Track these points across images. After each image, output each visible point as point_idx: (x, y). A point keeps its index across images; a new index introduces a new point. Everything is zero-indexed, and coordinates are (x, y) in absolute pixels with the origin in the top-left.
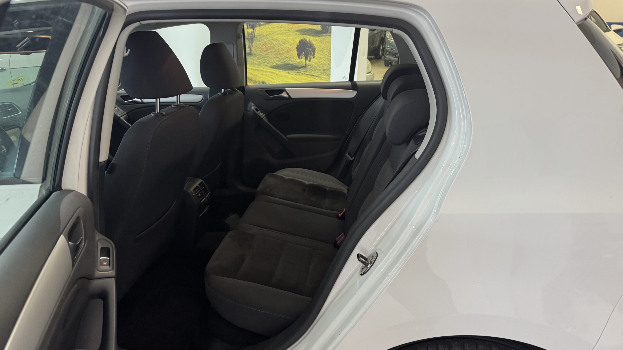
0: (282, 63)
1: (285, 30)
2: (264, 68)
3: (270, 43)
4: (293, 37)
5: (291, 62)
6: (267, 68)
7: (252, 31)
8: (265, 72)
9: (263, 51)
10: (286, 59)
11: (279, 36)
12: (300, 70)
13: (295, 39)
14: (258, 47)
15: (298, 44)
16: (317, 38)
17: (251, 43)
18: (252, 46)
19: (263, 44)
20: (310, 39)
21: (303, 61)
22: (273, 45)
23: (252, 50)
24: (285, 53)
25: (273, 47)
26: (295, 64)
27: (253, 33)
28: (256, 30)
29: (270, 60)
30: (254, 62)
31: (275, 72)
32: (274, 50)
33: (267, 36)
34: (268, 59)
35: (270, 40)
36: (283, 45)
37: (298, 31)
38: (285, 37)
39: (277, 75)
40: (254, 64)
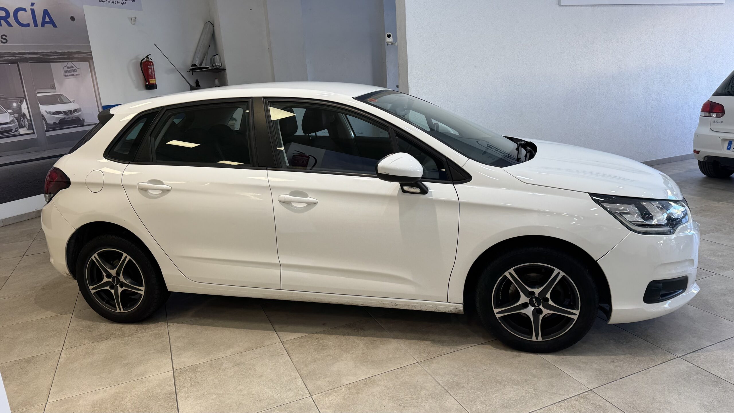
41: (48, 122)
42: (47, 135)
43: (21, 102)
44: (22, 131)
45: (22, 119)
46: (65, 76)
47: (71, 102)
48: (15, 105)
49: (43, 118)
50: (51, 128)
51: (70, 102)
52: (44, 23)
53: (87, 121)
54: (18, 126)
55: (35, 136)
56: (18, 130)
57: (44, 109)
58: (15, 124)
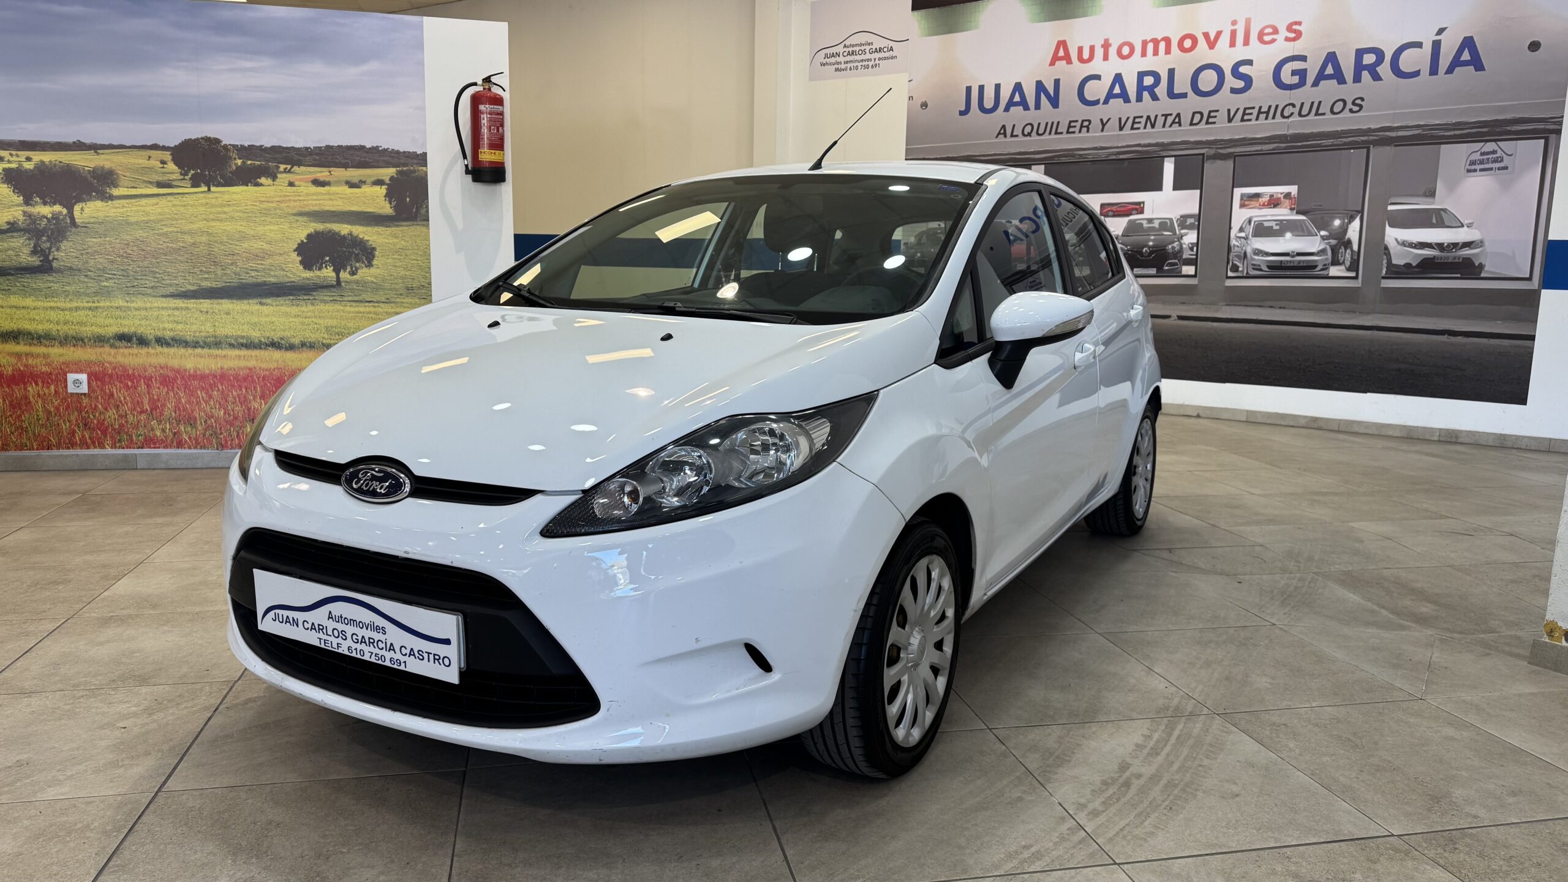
0: (229, 282)
1: (246, 213)
2: (127, 302)
3: (167, 240)
4: (282, 226)
5: (273, 280)
6: (150, 299)
7: (60, 213)
8: (137, 309)
9: (125, 260)
10: (248, 273)
11: (213, 224)
12: (315, 293)
13: (292, 231)
14: (95, 251)
15: (305, 241)
16: (380, 229)
17: (49, 238)
18: (53, 249)
19: (126, 242)
20: (351, 232)
21: (325, 274)
22: (181, 244)
23: (54, 259)
24: (243, 261)
25: (184, 249)
26: (294, 282)
27: (61, 217)
28: (82, 209)
29: (164, 280)
30: (67, 288)
31: (189, 305)
32: (186, 256)
33: (149, 225)
34: (158, 278)
35: (166, 234)
36: (237, 243)
37: (301, 214)
38: (241, 225)
39: (201, 312)
40: (67, 296)
41: (1394, 262)
42: (1382, 286)
43: (1352, 219)
44: (1334, 271)
45: (1342, 249)
46: (1469, 171)
47: (1462, 226)
48: (1337, 223)
49: (1386, 251)
50: (1397, 273)
51: (1460, 225)
52: (1456, 63)
53: (1489, 269)
54: (1330, 261)
55: (1357, 284)
56: (1327, 268)
57: (1393, 235)
58: (1326, 257)
